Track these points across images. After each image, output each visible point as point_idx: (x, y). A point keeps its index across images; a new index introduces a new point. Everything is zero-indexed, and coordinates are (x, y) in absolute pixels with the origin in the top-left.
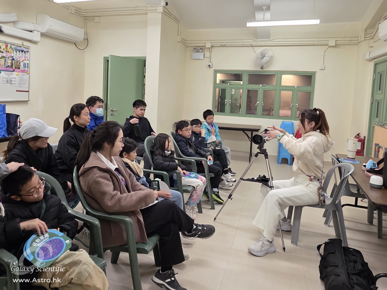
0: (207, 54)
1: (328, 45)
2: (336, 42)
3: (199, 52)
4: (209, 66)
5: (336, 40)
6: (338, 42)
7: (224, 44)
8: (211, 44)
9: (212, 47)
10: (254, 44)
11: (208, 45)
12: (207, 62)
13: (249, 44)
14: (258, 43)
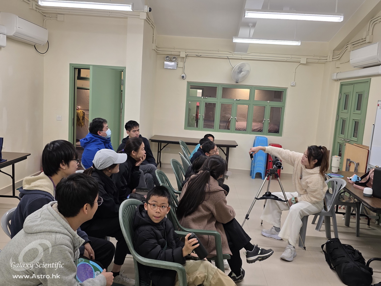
0: (181, 64)
1: (300, 62)
2: (307, 60)
3: (172, 61)
4: (183, 77)
5: (307, 58)
6: (309, 60)
7: (199, 54)
8: (186, 54)
9: (186, 56)
10: (230, 56)
11: (183, 55)
12: (180, 73)
13: (225, 56)
14: (235, 56)
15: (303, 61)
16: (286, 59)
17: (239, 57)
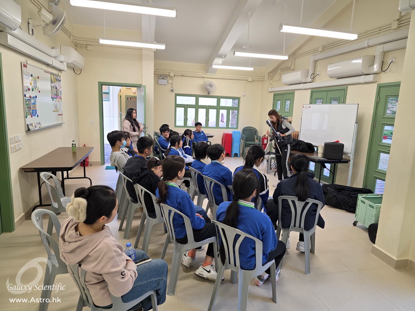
0: (170, 81)
1: (247, 80)
2: (252, 79)
3: (164, 79)
4: (172, 90)
5: (252, 77)
6: (254, 79)
7: (183, 75)
8: (174, 74)
9: (174, 76)
10: (204, 76)
11: (172, 75)
12: (169, 87)
13: (201, 76)
14: (207, 76)
15: (250, 80)
16: (239, 78)
17: (210, 76)
